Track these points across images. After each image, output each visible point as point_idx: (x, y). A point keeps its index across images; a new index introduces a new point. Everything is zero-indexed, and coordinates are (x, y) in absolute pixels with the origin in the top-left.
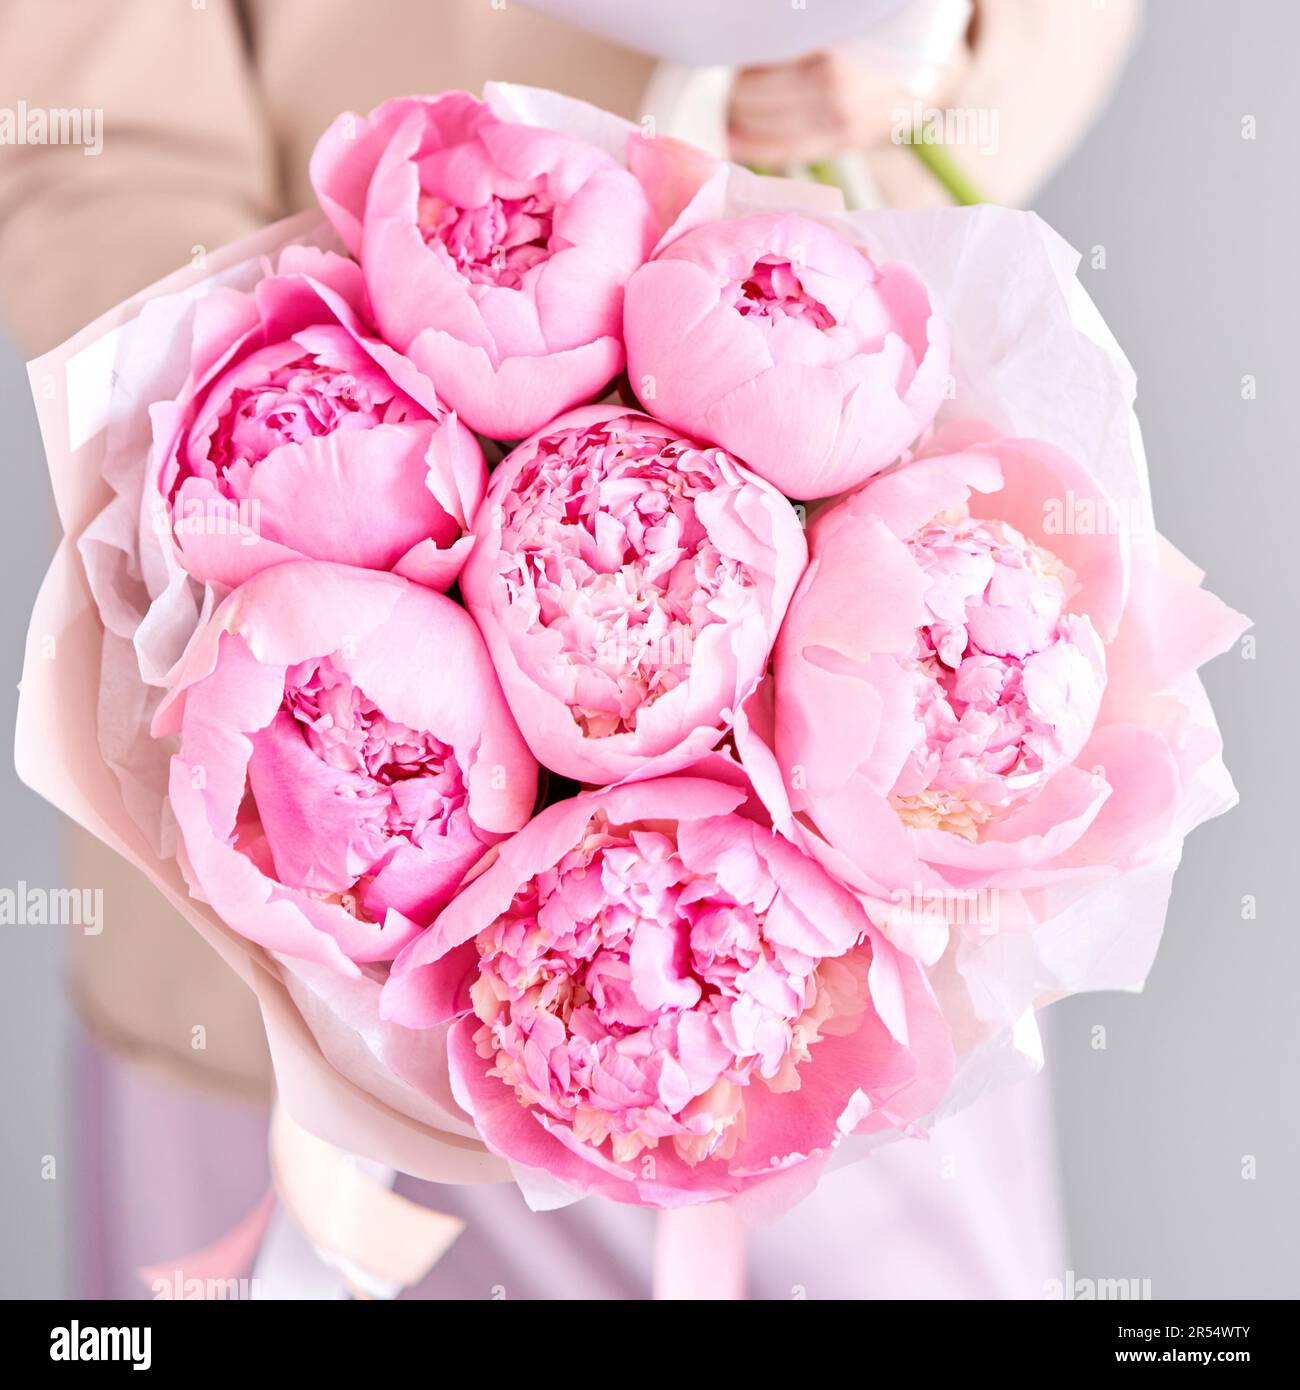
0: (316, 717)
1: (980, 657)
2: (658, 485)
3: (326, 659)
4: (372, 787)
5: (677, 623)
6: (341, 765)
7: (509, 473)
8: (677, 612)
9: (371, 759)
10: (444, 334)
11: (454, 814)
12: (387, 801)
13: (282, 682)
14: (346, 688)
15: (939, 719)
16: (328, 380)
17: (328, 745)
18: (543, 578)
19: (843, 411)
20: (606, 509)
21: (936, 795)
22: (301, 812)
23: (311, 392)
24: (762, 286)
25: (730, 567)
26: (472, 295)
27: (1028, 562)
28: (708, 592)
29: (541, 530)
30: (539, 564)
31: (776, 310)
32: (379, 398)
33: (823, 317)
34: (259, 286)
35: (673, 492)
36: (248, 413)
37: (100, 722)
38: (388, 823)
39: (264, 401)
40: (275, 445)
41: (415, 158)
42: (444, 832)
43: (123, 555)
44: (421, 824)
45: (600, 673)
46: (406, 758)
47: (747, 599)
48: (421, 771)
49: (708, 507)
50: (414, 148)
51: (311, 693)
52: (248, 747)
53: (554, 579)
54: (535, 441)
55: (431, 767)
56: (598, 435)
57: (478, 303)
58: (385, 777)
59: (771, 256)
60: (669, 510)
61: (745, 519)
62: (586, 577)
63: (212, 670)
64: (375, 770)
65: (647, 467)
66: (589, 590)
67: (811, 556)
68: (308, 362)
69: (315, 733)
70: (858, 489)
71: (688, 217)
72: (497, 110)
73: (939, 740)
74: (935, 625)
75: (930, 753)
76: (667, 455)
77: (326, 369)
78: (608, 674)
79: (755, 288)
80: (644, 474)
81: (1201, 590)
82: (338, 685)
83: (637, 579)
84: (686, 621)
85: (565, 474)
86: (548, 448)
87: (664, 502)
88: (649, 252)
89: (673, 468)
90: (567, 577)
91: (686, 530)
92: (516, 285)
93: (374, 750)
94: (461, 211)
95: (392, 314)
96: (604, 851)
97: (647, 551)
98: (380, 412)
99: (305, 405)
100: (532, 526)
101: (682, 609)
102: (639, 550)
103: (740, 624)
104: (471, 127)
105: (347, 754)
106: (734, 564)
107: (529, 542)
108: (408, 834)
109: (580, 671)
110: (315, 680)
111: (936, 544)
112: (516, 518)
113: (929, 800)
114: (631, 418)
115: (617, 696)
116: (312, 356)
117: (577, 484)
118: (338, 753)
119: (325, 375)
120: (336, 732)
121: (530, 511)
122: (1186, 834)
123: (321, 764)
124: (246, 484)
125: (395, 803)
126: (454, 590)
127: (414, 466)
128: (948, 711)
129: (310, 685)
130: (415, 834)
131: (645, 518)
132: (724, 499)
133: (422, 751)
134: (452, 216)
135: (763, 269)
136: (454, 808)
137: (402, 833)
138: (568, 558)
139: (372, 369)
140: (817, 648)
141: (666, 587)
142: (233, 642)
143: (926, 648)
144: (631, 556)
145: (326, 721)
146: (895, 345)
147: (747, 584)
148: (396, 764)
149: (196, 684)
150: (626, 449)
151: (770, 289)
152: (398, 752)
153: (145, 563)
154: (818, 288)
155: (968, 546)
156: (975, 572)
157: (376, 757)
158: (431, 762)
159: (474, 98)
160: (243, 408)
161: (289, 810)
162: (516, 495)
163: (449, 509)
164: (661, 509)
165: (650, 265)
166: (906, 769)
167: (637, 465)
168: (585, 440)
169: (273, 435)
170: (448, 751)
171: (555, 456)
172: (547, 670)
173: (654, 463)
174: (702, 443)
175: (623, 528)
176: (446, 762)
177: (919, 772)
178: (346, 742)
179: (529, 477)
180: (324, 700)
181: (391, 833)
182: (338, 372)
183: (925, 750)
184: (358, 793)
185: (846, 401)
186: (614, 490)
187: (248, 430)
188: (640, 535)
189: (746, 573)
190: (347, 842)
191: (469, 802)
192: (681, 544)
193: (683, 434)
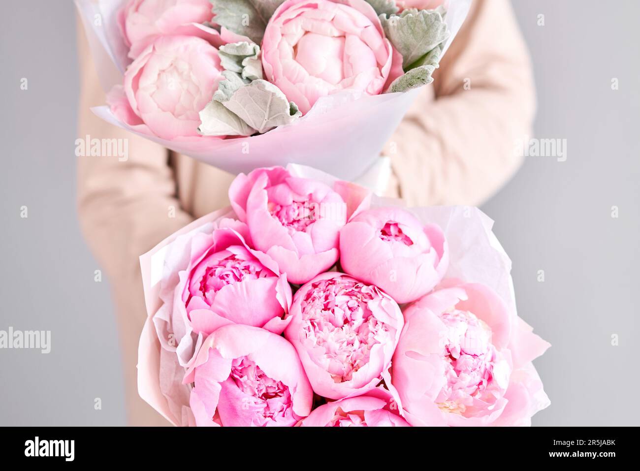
0: (241, 377)
1: (465, 355)
2: (354, 298)
3: (246, 357)
4: (260, 401)
5: (363, 344)
6: (249, 393)
7: (301, 294)
8: (363, 340)
9: (260, 391)
10: (281, 248)
11: (288, 409)
12: (265, 405)
13: (231, 365)
14: (253, 367)
15: (452, 376)
16: (239, 263)
17: (245, 386)
18: (317, 328)
19: (417, 272)
20: (337, 306)
21: (450, 402)
22: (235, 409)
23: (234, 268)
24: (387, 232)
25: (380, 324)
26: (290, 234)
27: (478, 324)
28: (374, 333)
29: (315, 313)
30: (315, 324)
31: (392, 238)
32: (258, 269)
33: (409, 241)
34: (214, 233)
35: (360, 300)
36: (212, 275)
37: (161, 380)
38: (265, 413)
39: (218, 271)
40: (224, 285)
41: (266, 188)
42: (284, 416)
43: (166, 322)
44: (276, 413)
45: (338, 361)
46: (271, 391)
47: (387, 336)
48: (276, 395)
49: (372, 305)
50: (265, 185)
51: (240, 368)
52: (220, 387)
53: (321, 329)
54: (310, 284)
55: (279, 394)
56: (332, 282)
57: (292, 237)
58: (263, 397)
59: (391, 221)
60: (358, 306)
61: (386, 310)
62: (332, 329)
63: (207, 361)
64: (260, 395)
65: (349, 292)
66: (333, 333)
67: (405, 322)
68: (233, 257)
69: (241, 382)
70: (418, 300)
71: (360, 208)
72: (291, 173)
73: (452, 383)
74: (449, 345)
75: (449, 388)
76: (356, 288)
77: (238, 260)
78: (340, 361)
79: (385, 232)
80: (350, 294)
81: (532, 333)
82: (250, 366)
83: (349, 329)
84: (366, 343)
85: (322, 294)
86: (315, 286)
87: (357, 304)
88: (348, 220)
89: (359, 292)
90: (325, 328)
91: (364, 313)
92: (304, 230)
93: (261, 388)
94: (282, 207)
95: (260, 241)
96: (340, 421)
97: (352, 320)
98: (258, 274)
99: (233, 272)
100: (312, 312)
101: (364, 340)
102: (349, 320)
103: (385, 344)
104: (282, 178)
105: (252, 390)
106: (381, 324)
107: (311, 317)
108: (271, 417)
109: (331, 360)
110: (242, 364)
111: (448, 318)
112: (306, 309)
113: (447, 404)
114: (342, 276)
115: (343, 369)
116: (234, 255)
117: (326, 298)
118: (249, 390)
119: (238, 262)
120: (249, 382)
121: (311, 307)
122: (532, 416)
123: (243, 393)
124: (213, 299)
125: (268, 405)
126: (283, 334)
127: (272, 292)
128: (454, 374)
129: (240, 366)
130: (274, 417)
131: (350, 309)
132: (377, 303)
133: (277, 388)
134: (278, 208)
135: (388, 225)
136: (287, 408)
137: (269, 417)
138: (325, 322)
139: (255, 259)
140: (411, 352)
141: (358, 332)
142: (214, 351)
143: (447, 352)
144: (346, 321)
145: (245, 378)
146: (433, 251)
147: (386, 331)
148: (267, 393)
149: (200, 366)
150: (342, 286)
151: (390, 232)
152: (268, 389)
153: (174, 326)
154: (406, 231)
155: (458, 318)
156: (462, 327)
157: (261, 390)
158: (279, 392)
159: (284, 168)
160: (210, 273)
161: (231, 409)
162: (305, 302)
163: (283, 306)
164: (356, 305)
165: (348, 224)
166: (441, 393)
167: (347, 291)
168: (327, 283)
169: (222, 282)
170: (285, 388)
171: (317, 289)
172: (319, 360)
173: (353, 290)
174: (368, 284)
175: (344, 312)
176: (285, 392)
177: (445, 395)
178: (251, 385)
179: (309, 296)
180: (244, 372)
181: (265, 417)
182: (243, 261)
183: (447, 387)
184: (255, 403)
185: (418, 269)
186: (340, 300)
187: (213, 280)
188: (350, 314)
189: (386, 327)
190: (251, 419)
191: (292, 405)
192: (363, 318)
193: (360, 281)
